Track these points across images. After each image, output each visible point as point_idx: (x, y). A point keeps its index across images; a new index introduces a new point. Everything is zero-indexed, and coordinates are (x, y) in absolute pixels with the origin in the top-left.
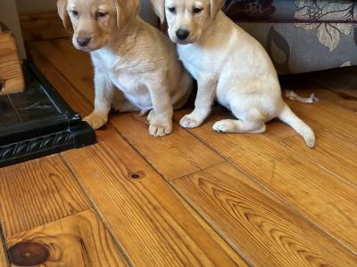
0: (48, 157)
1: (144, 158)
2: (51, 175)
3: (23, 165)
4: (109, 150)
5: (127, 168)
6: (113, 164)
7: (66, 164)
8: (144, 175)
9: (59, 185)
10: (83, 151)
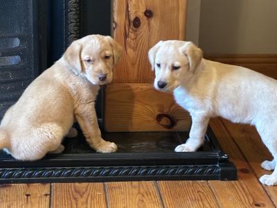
0: (199, 181)
1: (269, 197)
2: (198, 192)
3: (181, 182)
4: (245, 187)
5: (253, 200)
6: (244, 195)
7: (210, 188)
8: (264, 205)
9: (203, 198)
10: (225, 183)
